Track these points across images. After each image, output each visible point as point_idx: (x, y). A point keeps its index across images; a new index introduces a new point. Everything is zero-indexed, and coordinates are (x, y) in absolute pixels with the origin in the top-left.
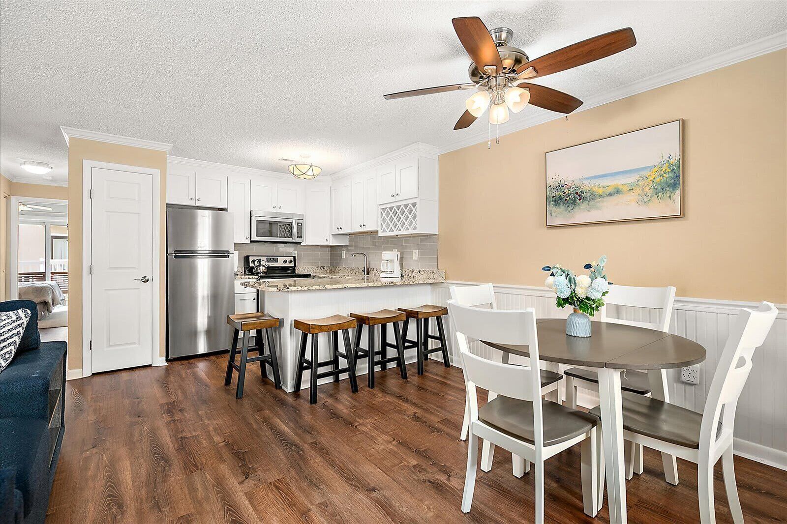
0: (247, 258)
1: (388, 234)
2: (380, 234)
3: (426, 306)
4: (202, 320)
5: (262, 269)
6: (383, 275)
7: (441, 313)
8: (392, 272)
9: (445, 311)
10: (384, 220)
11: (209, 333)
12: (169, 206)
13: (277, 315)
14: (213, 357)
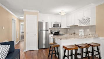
0: (51, 31)
1: (81, 26)
2: (79, 26)
3: (92, 43)
4: (44, 42)
5: (54, 33)
6: (79, 35)
7: (98, 46)
8: (82, 34)
9: (99, 45)
10: (80, 23)
11: (45, 44)
12: (39, 22)
13: (59, 44)
14: (46, 49)
